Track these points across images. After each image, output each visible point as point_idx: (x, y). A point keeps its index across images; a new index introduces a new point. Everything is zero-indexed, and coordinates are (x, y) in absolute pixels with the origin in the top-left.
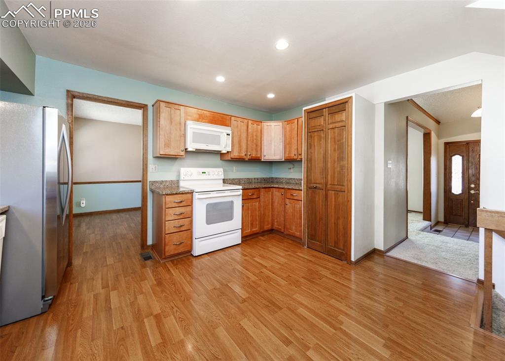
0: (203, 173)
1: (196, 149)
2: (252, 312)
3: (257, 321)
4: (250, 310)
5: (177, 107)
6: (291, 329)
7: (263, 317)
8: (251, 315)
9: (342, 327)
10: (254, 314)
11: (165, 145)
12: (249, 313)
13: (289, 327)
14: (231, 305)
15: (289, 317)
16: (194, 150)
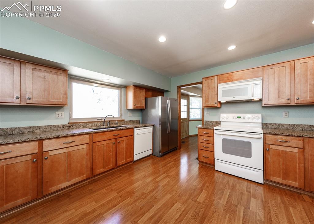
0: (238, 117)
1: (227, 101)
3: (182, 210)
4: (189, 205)
5: (212, 78)
8: (185, 207)
11: (206, 101)
16: (226, 102)
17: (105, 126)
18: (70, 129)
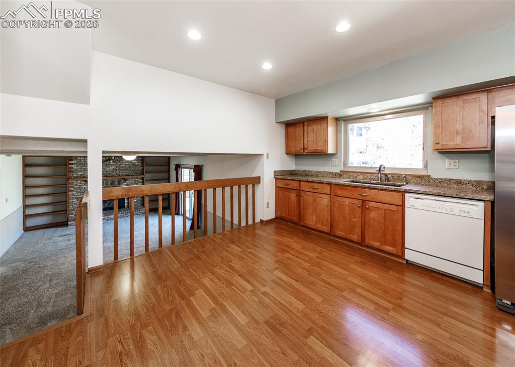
2: (297, 316)
3: (290, 308)
4: (299, 318)
6: (260, 302)
7: (285, 312)
8: (296, 313)
9: (214, 306)
10: (295, 314)
12: (299, 315)
13: (262, 304)
14: (322, 324)
15: (259, 312)
17: (381, 180)
18: (341, 179)
